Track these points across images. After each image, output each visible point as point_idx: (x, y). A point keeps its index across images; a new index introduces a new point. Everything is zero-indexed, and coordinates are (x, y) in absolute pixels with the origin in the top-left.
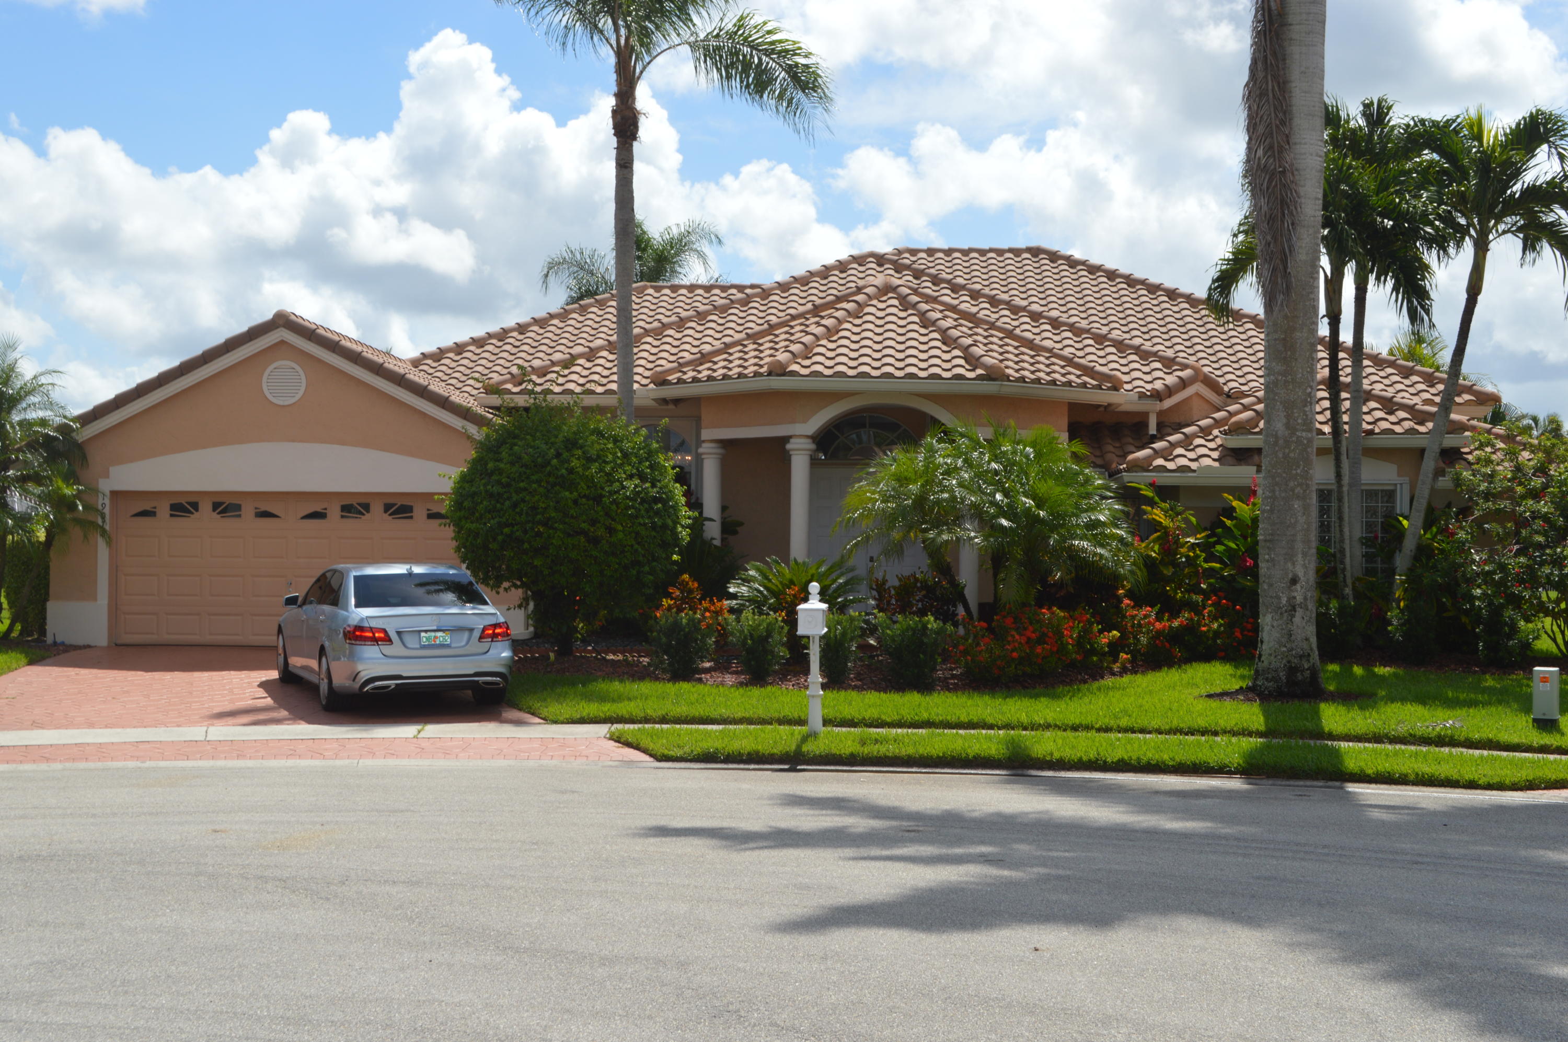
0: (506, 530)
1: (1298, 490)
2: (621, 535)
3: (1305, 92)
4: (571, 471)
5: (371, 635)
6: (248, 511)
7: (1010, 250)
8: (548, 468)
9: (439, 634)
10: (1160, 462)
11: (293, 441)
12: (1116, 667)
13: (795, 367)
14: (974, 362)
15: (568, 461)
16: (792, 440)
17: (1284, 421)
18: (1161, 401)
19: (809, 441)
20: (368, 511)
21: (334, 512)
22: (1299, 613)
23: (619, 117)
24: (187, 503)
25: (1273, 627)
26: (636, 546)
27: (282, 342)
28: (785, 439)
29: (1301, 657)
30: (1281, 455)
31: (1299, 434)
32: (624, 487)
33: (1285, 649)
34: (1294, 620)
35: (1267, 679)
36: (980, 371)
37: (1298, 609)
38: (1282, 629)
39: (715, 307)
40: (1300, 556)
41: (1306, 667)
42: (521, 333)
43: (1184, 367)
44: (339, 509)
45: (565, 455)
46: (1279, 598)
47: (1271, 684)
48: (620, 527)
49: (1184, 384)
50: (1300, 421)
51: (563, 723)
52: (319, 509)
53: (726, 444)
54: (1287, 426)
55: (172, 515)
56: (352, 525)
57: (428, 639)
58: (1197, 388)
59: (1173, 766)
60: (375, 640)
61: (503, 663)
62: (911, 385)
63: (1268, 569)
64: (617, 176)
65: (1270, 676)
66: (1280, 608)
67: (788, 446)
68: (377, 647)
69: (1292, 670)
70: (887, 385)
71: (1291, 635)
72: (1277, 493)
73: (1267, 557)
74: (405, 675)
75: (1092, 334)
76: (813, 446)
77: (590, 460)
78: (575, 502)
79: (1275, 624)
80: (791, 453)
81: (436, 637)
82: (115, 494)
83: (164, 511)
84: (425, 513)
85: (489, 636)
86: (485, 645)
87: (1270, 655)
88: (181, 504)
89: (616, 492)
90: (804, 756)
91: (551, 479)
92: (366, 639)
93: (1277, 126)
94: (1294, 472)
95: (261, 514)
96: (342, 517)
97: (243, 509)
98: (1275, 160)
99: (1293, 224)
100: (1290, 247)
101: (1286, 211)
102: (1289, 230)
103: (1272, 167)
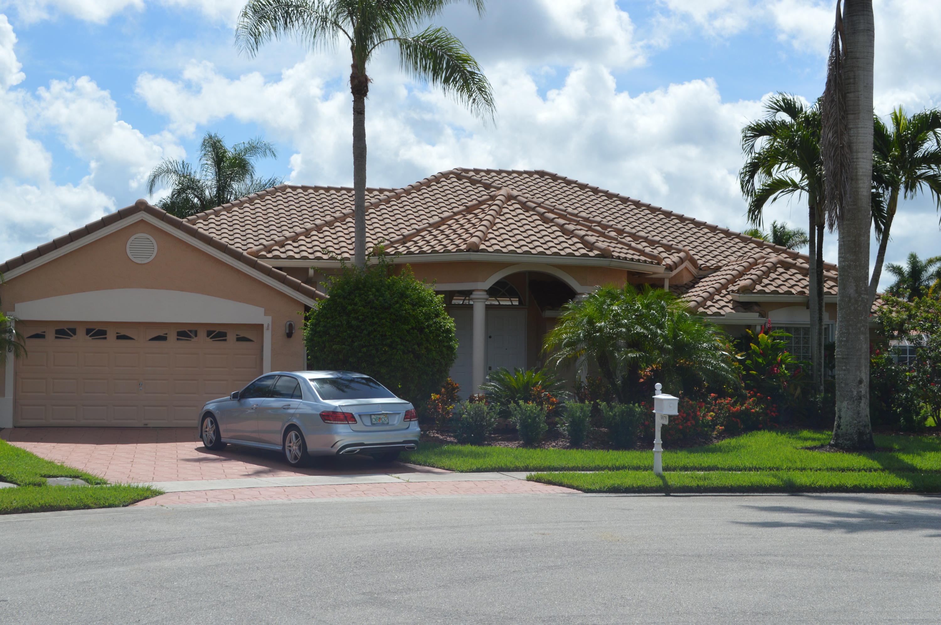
1: (862, 329)
5: (344, 418)
6: (111, 335)
7: (525, 172)
10: (701, 310)
11: (147, 288)
12: (713, 434)
13: (482, 247)
14: (589, 246)
16: (474, 293)
17: (854, 289)
18: (672, 271)
19: (485, 293)
20: (196, 336)
21: (172, 336)
22: (863, 401)
23: (356, 81)
24: (68, 329)
25: (848, 408)
27: (142, 221)
28: (471, 292)
29: (865, 426)
30: (853, 309)
31: (862, 296)
33: (856, 422)
35: (845, 439)
36: (596, 252)
37: (863, 398)
38: (854, 410)
40: (864, 367)
41: (867, 432)
43: (679, 251)
44: (175, 334)
46: (852, 392)
47: (849, 442)
49: (682, 260)
52: (162, 334)
54: (856, 291)
55: (56, 337)
56: (184, 345)
57: (376, 420)
58: (687, 264)
60: (348, 421)
61: (416, 435)
62: (559, 260)
63: (845, 375)
65: (848, 438)
66: (853, 398)
67: (473, 296)
68: (347, 425)
69: (861, 434)
71: (859, 414)
72: (851, 331)
73: (844, 368)
75: (614, 228)
76: (487, 296)
79: (849, 407)
80: (475, 300)
81: (381, 419)
82: (18, 322)
83: (51, 334)
84: (235, 338)
86: (407, 423)
87: (847, 425)
88: (63, 330)
93: (840, 120)
94: (860, 318)
95: (121, 337)
96: (178, 339)
97: (108, 333)
98: (838, 140)
99: (847, 178)
100: (844, 192)
101: (843, 171)
102: (844, 181)
103: (837, 144)
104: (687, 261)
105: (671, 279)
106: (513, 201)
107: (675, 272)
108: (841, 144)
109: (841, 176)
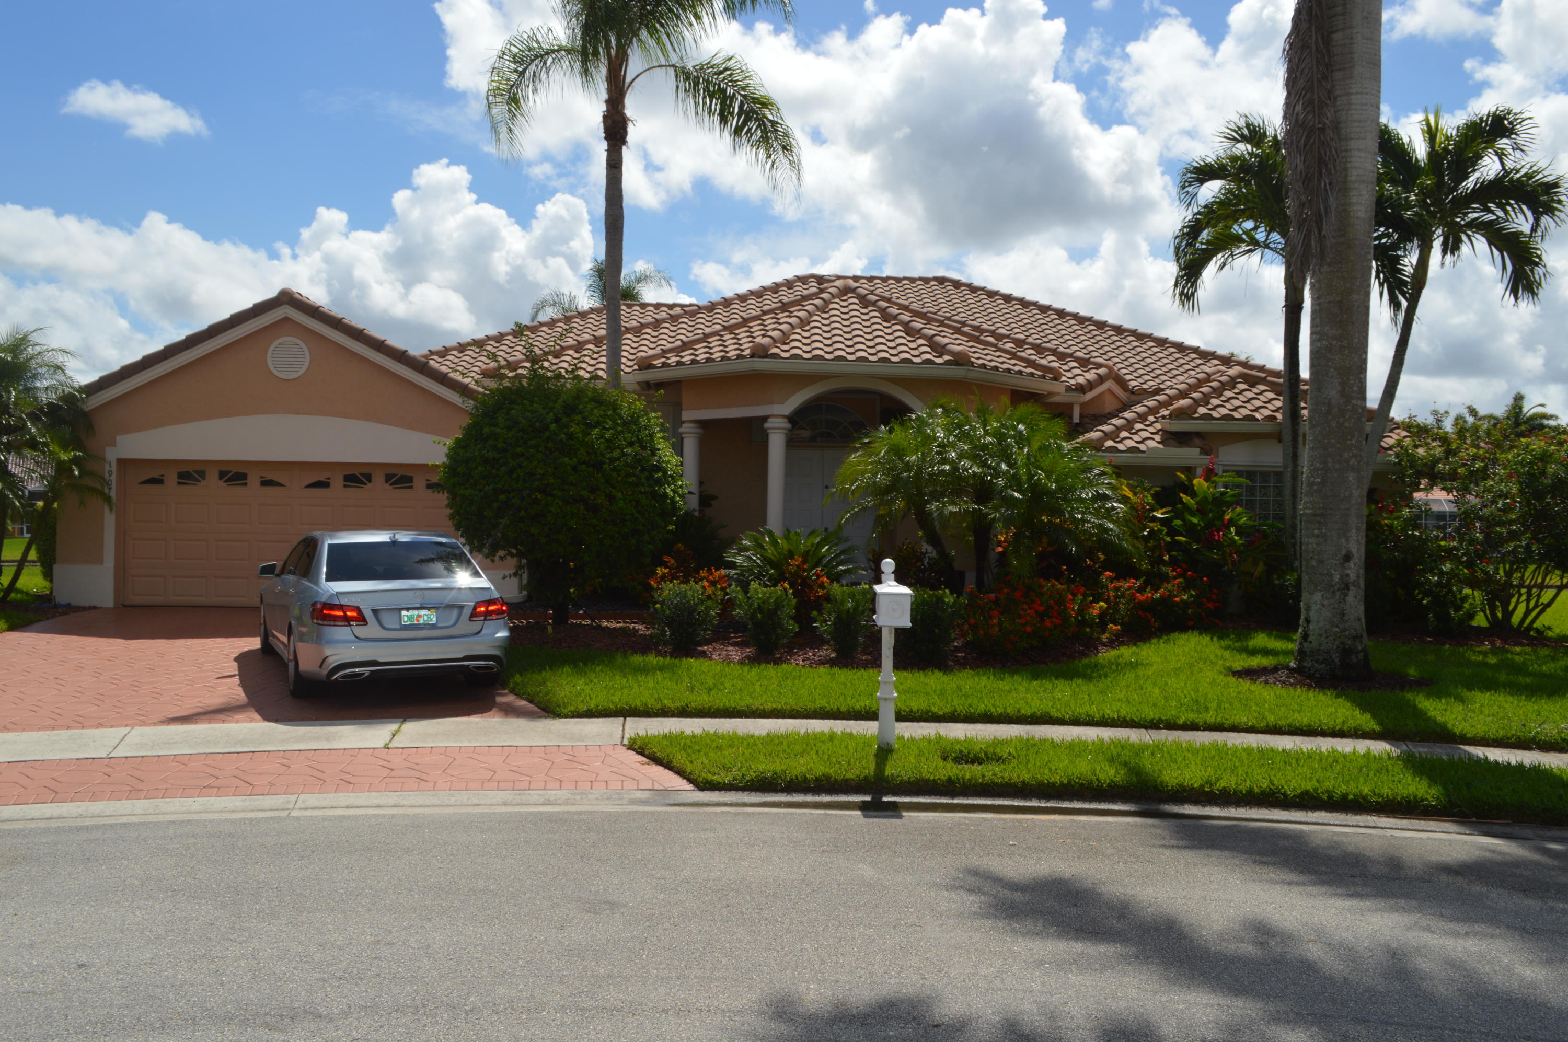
0: (502, 497)
1: (1353, 461)
2: (621, 504)
4: (571, 436)
5: (341, 613)
6: (254, 480)
7: (921, 279)
8: (547, 433)
9: (423, 612)
10: (1110, 443)
11: (298, 414)
12: (1105, 637)
13: (776, 351)
14: (939, 349)
15: (568, 426)
16: (770, 420)
17: (1339, 388)
18: (1084, 393)
19: (786, 420)
20: (370, 481)
21: (337, 482)
22: (1352, 591)
23: (609, 121)
24: (194, 471)
25: (1324, 606)
26: (637, 515)
27: (286, 319)
28: (765, 419)
29: (1355, 638)
30: (1334, 424)
31: (1354, 402)
32: (624, 455)
33: (1337, 630)
34: (1347, 598)
35: (1317, 661)
36: (947, 358)
37: (1351, 588)
38: (1334, 608)
40: (1354, 531)
41: (1360, 648)
43: (1099, 366)
44: (342, 478)
45: (565, 420)
46: (1331, 575)
47: (1323, 666)
48: (620, 495)
49: (1101, 379)
50: (1355, 389)
51: (568, 716)
52: (322, 479)
53: (704, 424)
55: (179, 483)
56: (354, 493)
57: (410, 618)
58: (1109, 384)
60: (347, 620)
61: (497, 644)
62: (884, 369)
63: (1317, 544)
64: (608, 176)
65: (1321, 658)
66: (1332, 586)
67: (766, 425)
68: (348, 628)
69: (1346, 652)
70: (862, 368)
71: (1344, 615)
72: (1330, 465)
73: (1316, 532)
74: (381, 660)
76: (789, 426)
77: (591, 426)
78: (575, 469)
79: (1326, 602)
80: (769, 431)
81: (420, 616)
82: (122, 462)
83: (171, 479)
84: (424, 483)
85: (481, 614)
86: (476, 626)
87: (1321, 635)
88: (188, 472)
89: (616, 460)
91: (550, 445)
92: (336, 618)
94: (1349, 442)
95: (266, 483)
96: (345, 486)
97: (249, 477)
98: (1314, 116)
99: (1330, 184)
100: (1326, 208)
101: (1324, 171)
102: (1326, 190)
103: (1311, 124)
104: (1111, 381)
105: (1083, 405)
106: (850, 295)
107: (1089, 396)
108: (1319, 123)
109: (1319, 181)
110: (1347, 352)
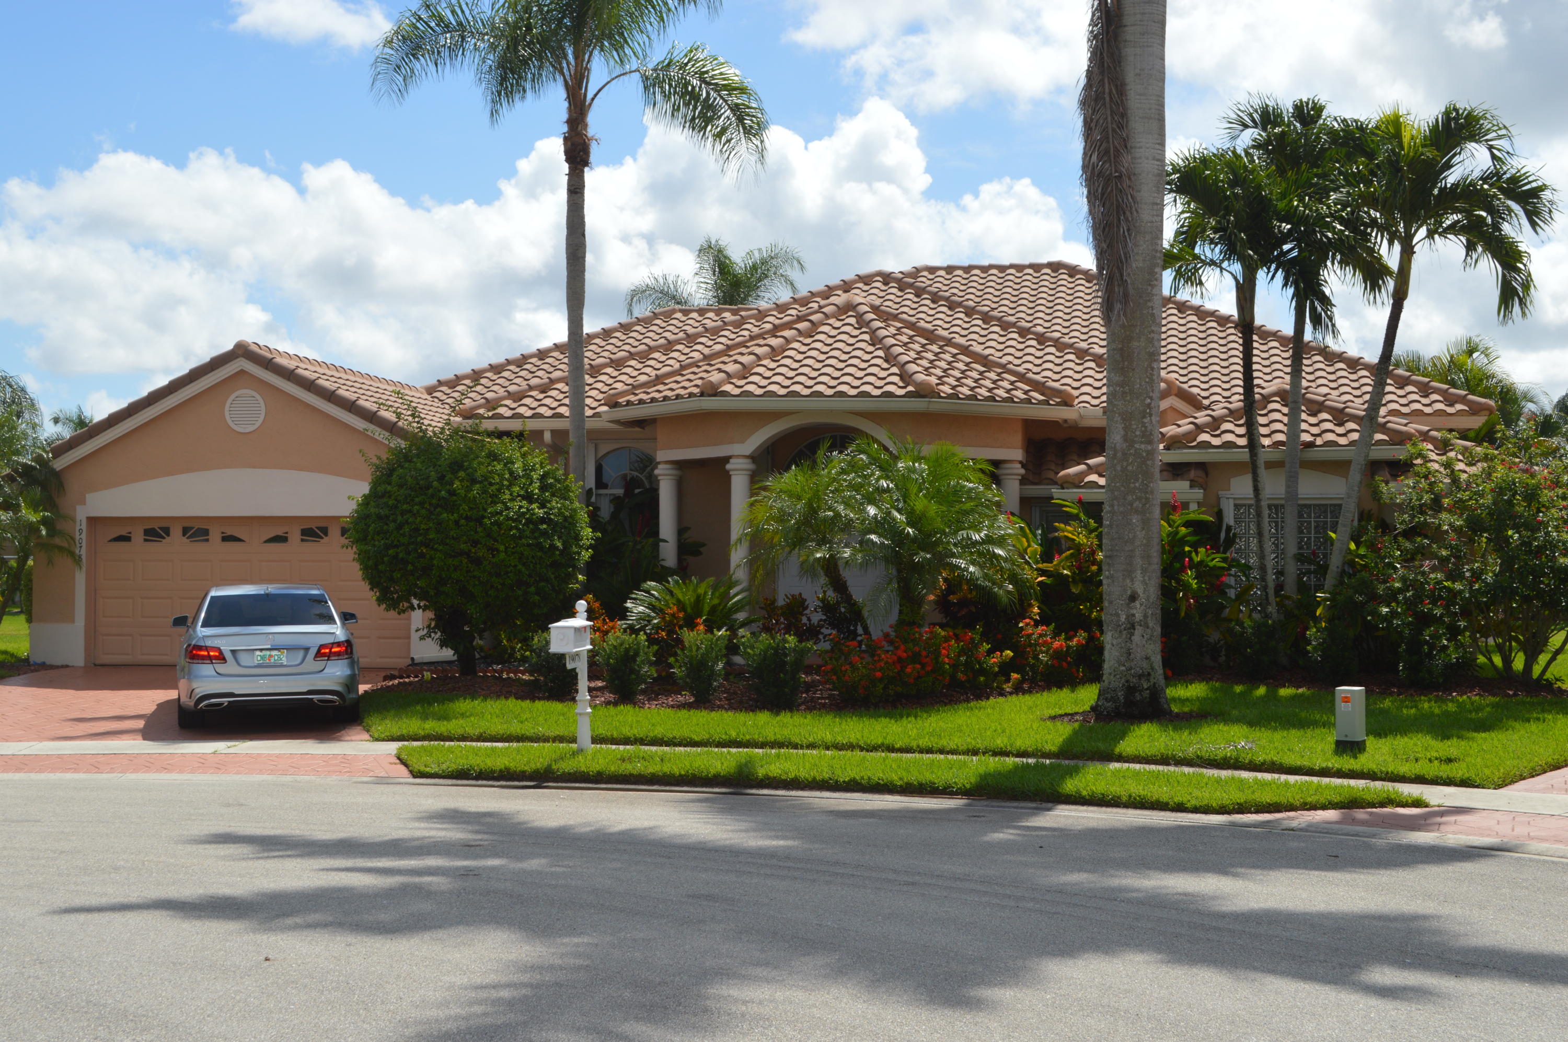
0: (391, 552)
1: (1137, 504)
2: (502, 556)
3: (1140, 95)
4: (452, 493)
5: (206, 653)
6: (215, 535)
7: (1031, 266)
8: (431, 491)
9: (274, 653)
10: (1091, 477)
11: (254, 467)
12: (1008, 687)
13: (728, 388)
15: (452, 484)
16: (732, 461)
17: (1122, 433)
19: (748, 461)
20: (326, 535)
21: (295, 536)
22: (1139, 631)
23: (569, 143)
24: (160, 528)
25: (1113, 645)
26: (520, 567)
27: (242, 372)
28: (726, 460)
29: (1140, 677)
30: (1119, 468)
31: (1137, 446)
32: (508, 508)
33: (1123, 668)
34: (1133, 638)
36: (910, 388)
37: (1137, 627)
38: (1122, 648)
39: (706, 330)
40: (1139, 572)
41: (1146, 687)
42: (541, 359)
44: (299, 533)
45: (449, 476)
46: (1118, 615)
47: (1109, 704)
48: (502, 548)
50: (1138, 433)
51: (383, 740)
52: (280, 533)
53: (681, 465)
54: (1125, 438)
55: (146, 540)
56: (312, 548)
57: (263, 657)
59: (901, 786)
60: (210, 658)
61: (341, 681)
62: (839, 404)
63: (1108, 585)
64: (568, 201)
65: (1110, 696)
66: (1120, 626)
67: (728, 467)
68: (211, 666)
69: (1130, 690)
70: (815, 403)
71: (1130, 654)
72: (1116, 508)
73: (1107, 573)
74: (237, 692)
76: (752, 466)
77: (474, 481)
78: (457, 523)
79: (1116, 642)
80: (731, 473)
81: (271, 656)
82: (93, 521)
83: (138, 536)
85: (324, 655)
86: (320, 664)
87: (1110, 674)
88: (153, 529)
89: (497, 513)
90: (553, 773)
91: (434, 501)
92: (203, 658)
93: (1113, 130)
94: (1132, 485)
95: (227, 539)
96: (302, 540)
97: (210, 533)
98: (1111, 165)
99: (1128, 230)
100: (1125, 254)
101: (1122, 218)
102: (1124, 236)
103: (1108, 172)
104: (1173, 397)
106: (850, 313)
108: (1116, 171)
109: (1118, 227)
110: (1128, 398)
